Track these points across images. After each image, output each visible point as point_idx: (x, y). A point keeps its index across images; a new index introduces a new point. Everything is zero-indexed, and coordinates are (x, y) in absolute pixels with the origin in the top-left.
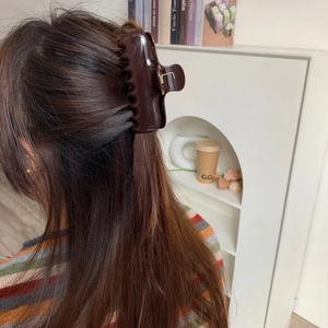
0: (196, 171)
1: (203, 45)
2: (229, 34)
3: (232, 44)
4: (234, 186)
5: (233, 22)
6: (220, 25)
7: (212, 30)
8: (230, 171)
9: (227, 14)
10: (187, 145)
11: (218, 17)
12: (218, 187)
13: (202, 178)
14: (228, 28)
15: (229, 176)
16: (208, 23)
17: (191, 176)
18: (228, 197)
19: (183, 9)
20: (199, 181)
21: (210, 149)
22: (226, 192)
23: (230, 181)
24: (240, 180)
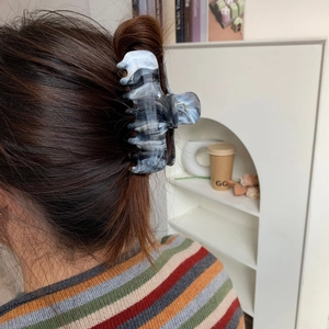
0: (209, 178)
1: (210, 40)
2: (238, 29)
4: (251, 192)
5: (242, 16)
6: (227, 19)
7: (218, 25)
8: (246, 176)
9: (234, 7)
10: (199, 151)
11: (225, 11)
12: (234, 194)
13: (217, 184)
14: (237, 22)
15: (246, 181)
16: (213, 17)
17: (206, 183)
18: (245, 204)
19: (187, 5)
20: (214, 188)
21: (224, 153)
22: (243, 199)
23: (248, 187)
24: (257, 186)
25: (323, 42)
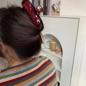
0: (50, 48)
1: (52, 15)
2: (58, 12)
3: (59, 15)
4: (60, 52)
5: (59, 9)
6: (56, 10)
7: (54, 11)
8: (59, 48)
9: (58, 7)
10: (48, 42)
11: (55, 8)
12: (56, 53)
13: (52, 50)
14: (58, 11)
15: (59, 50)
16: (53, 10)
17: (49, 50)
18: (59, 55)
19: (46, 6)
20: (51, 51)
21: (54, 43)
22: (58, 54)
23: (59, 51)
24: (62, 51)
25: (79, 19)
